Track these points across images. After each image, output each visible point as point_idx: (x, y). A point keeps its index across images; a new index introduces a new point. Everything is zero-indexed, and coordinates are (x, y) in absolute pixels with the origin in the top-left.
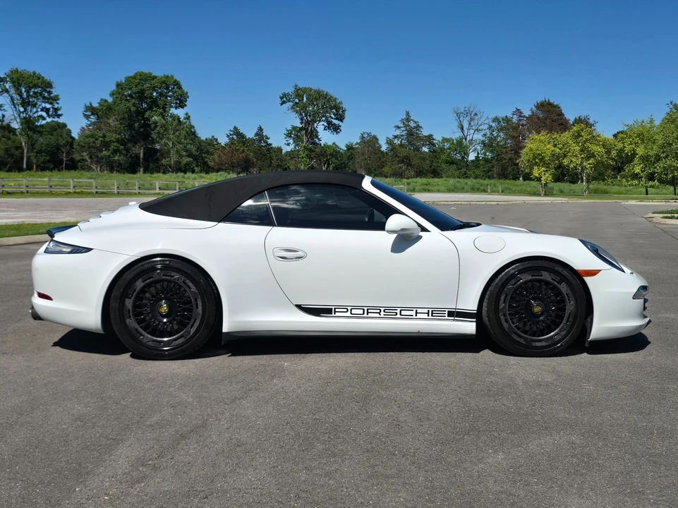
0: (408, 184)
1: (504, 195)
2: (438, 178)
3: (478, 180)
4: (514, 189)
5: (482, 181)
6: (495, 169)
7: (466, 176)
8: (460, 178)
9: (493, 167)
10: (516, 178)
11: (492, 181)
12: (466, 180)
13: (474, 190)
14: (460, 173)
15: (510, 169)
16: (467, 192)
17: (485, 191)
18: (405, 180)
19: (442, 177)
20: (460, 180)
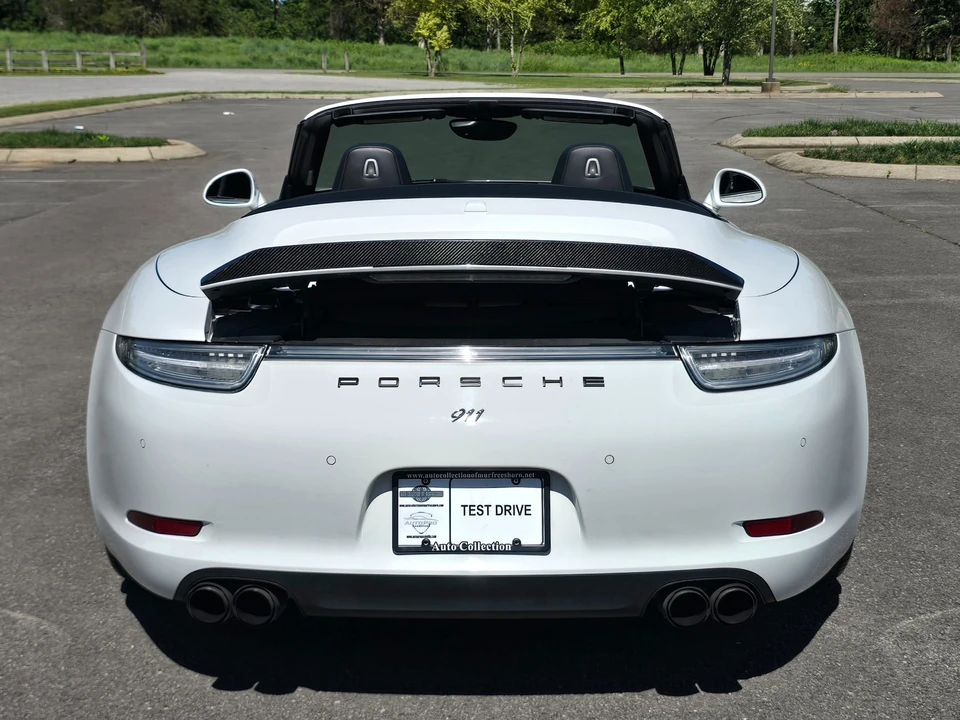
0: (154, 48)
1: (356, 75)
2: (218, 36)
3: (299, 42)
4: (371, 61)
5: (308, 44)
6: (330, 19)
7: (273, 32)
8: (262, 37)
9: (326, 15)
10: (372, 39)
11: (328, 44)
12: (275, 42)
13: (292, 64)
14: (261, 26)
15: (359, 21)
16: (278, 67)
17: (314, 65)
18: (148, 41)
19: (226, 35)
20: (264, 41)
